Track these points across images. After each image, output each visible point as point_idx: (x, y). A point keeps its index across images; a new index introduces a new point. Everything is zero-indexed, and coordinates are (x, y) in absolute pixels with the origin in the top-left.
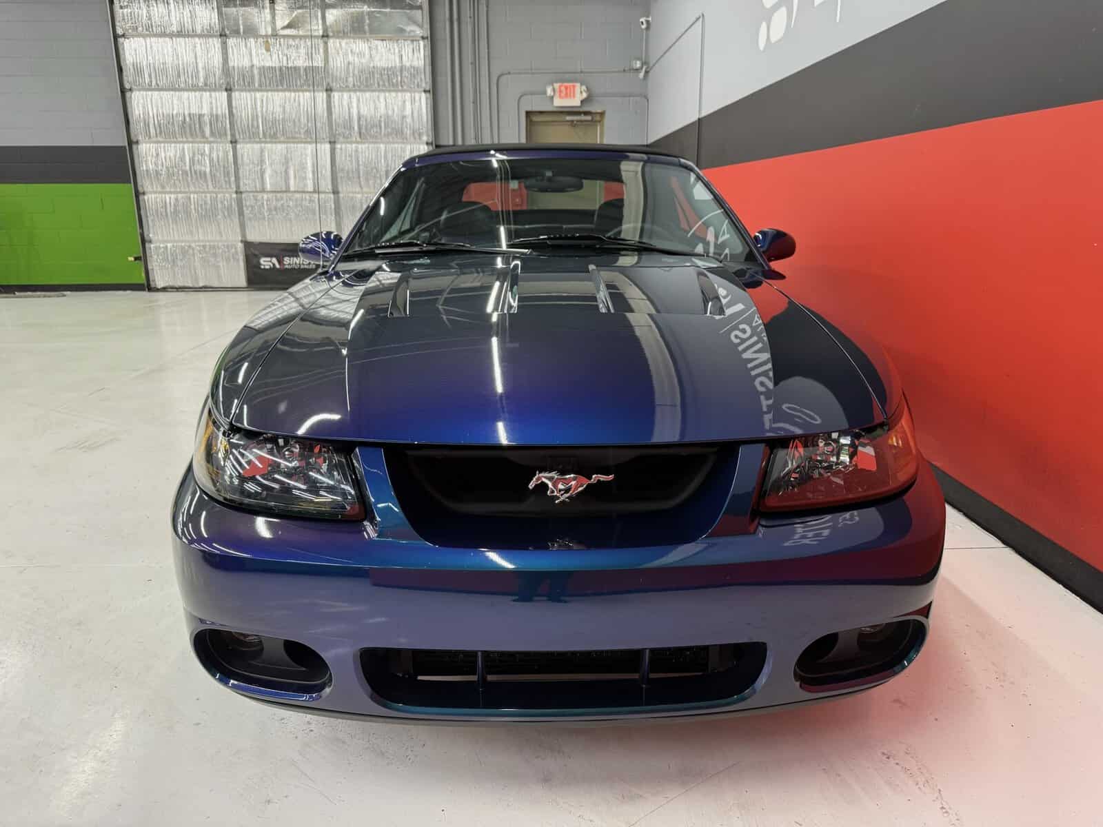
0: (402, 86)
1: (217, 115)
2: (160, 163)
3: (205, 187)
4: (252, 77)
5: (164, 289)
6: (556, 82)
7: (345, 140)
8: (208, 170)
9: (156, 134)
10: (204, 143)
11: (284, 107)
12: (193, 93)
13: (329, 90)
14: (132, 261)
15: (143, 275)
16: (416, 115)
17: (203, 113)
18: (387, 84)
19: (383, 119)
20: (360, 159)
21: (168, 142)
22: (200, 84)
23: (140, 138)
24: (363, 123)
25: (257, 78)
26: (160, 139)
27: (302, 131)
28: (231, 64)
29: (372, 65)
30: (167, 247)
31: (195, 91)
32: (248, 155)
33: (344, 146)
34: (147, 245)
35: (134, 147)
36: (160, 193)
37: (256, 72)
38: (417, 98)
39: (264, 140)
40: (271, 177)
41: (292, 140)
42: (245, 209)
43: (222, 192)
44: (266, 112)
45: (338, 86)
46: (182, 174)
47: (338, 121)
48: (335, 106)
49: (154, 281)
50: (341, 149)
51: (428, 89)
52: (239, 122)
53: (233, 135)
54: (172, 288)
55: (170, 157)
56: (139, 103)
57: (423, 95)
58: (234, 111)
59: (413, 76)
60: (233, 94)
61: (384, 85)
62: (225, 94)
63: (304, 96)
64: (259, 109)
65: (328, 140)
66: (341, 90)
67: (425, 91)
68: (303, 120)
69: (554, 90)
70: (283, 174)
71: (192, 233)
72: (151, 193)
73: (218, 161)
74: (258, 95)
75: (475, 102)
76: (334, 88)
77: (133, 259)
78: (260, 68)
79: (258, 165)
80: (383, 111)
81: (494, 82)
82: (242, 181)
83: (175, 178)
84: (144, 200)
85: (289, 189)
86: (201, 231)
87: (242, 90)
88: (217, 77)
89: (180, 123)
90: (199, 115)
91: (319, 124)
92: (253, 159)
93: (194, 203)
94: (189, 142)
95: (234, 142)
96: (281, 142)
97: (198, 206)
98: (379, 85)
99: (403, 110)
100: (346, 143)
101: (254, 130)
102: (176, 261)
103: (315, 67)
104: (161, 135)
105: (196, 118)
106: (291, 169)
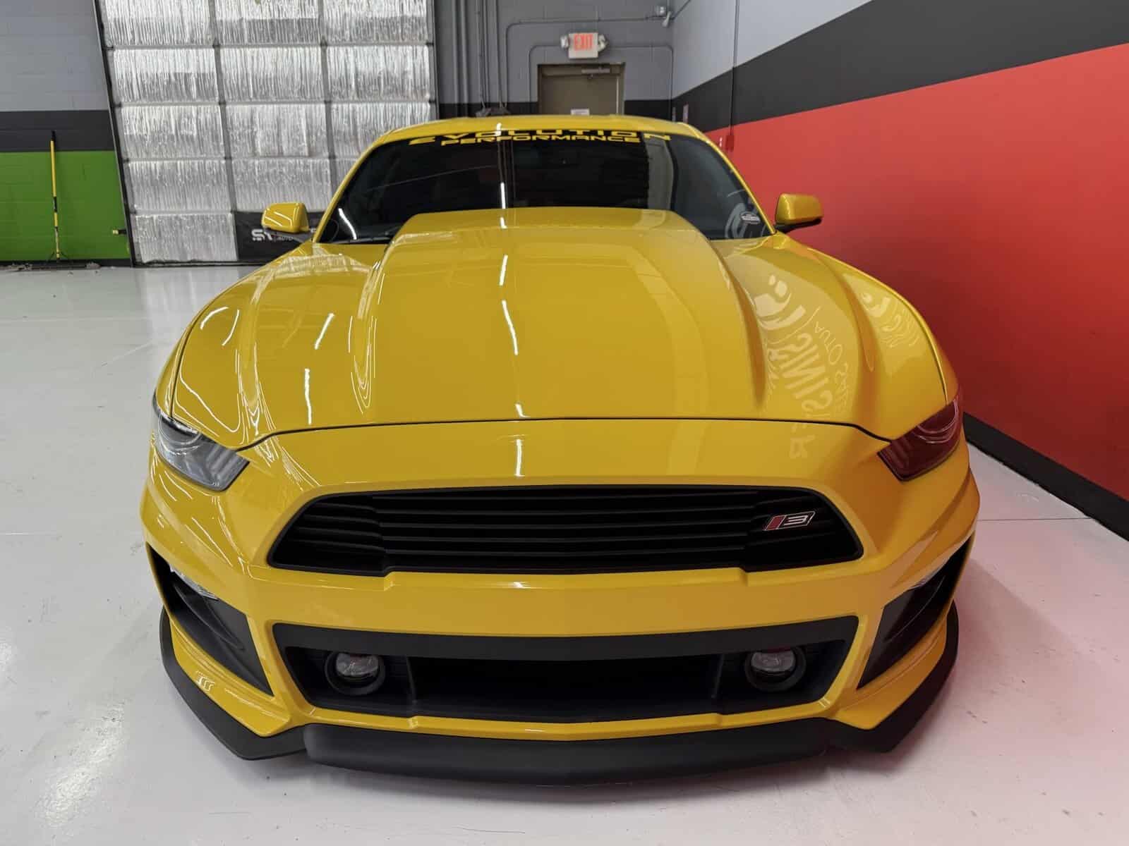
0: (403, 39)
1: (204, 74)
3: (193, 154)
4: (242, 30)
5: (150, 264)
6: (572, 32)
7: (342, 99)
8: (195, 134)
9: (140, 95)
10: (191, 104)
11: (276, 64)
12: (179, 50)
13: (324, 45)
14: (115, 234)
15: (128, 249)
16: (418, 72)
17: (189, 72)
18: (386, 37)
19: (382, 76)
20: (358, 120)
21: (152, 105)
22: (186, 41)
23: (123, 100)
24: (361, 79)
25: (246, 33)
26: (144, 101)
27: (295, 91)
28: (218, 18)
29: (370, 16)
30: (152, 218)
31: (181, 48)
32: (238, 117)
33: (340, 106)
34: (131, 216)
35: (117, 110)
36: (146, 160)
37: (245, 25)
38: (419, 53)
39: (254, 100)
40: (263, 140)
41: (284, 100)
42: (235, 176)
43: (210, 159)
44: (258, 70)
45: (334, 40)
46: (168, 139)
47: (333, 77)
48: (330, 62)
49: (139, 255)
50: (337, 109)
51: (431, 41)
52: (228, 82)
53: (221, 96)
54: (158, 262)
55: (155, 121)
56: (122, 62)
57: (426, 48)
58: (223, 69)
59: (414, 28)
60: (221, 51)
61: (383, 38)
62: (213, 51)
63: (297, 51)
64: (249, 67)
65: (323, 99)
66: (338, 44)
67: (428, 44)
68: (297, 78)
69: (569, 41)
70: (275, 136)
71: (179, 204)
72: (136, 160)
73: (206, 125)
74: (249, 51)
75: (482, 56)
76: (330, 42)
77: (117, 232)
78: (249, 22)
79: (248, 128)
80: (382, 66)
81: (503, 33)
82: (231, 146)
83: (160, 143)
84: (128, 168)
85: (282, 153)
86: (189, 200)
87: (230, 46)
88: (204, 33)
89: (165, 83)
90: (185, 74)
91: (314, 83)
92: (243, 122)
93: (181, 170)
94: (176, 104)
95: (222, 103)
96: (272, 103)
97: (185, 174)
98: (378, 38)
99: (404, 64)
100: (342, 102)
101: (244, 90)
102: (162, 234)
103: (309, 19)
104: (144, 96)
105: (182, 77)
106: (284, 132)
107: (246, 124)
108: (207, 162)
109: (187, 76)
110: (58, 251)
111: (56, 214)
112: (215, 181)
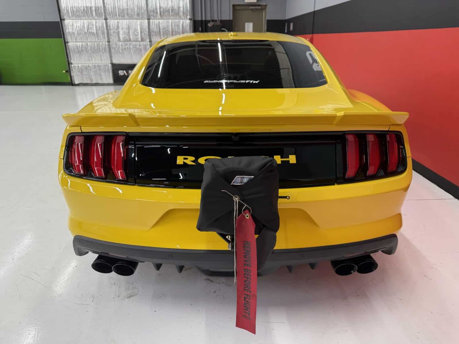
1: (98, 7)
3: (95, 40)
5: (78, 85)
7: (154, 18)
8: (95, 32)
9: (72, 15)
10: (93, 19)
15: (69, 79)
16: (185, 7)
17: (92, 6)
19: (170, 9)
20: (161, 26)
21: (77, 19)
23: (65, 18)
24: (162, 10)
26: (74, 18)
27: (136, 14)
30: (79, 66)
32: (112, 24)
33: (153, 21)
34: (70, 65)
35: (63, 21)
36: (74, 42)
39: (119, 18)
40: (122, 35)
41: (131, 18)
42: (112, 49)
43: (102, 42)
44: (120, 6)
46: (84, 34)
47: (151, 9)
49: (74, 81)
52: (108, 10)
53: (105, 16)
54: (82, 84)
55: (78, 26)
56: (64, 1)
58: (106, 5)
64: (116, 4)
65: (147, 18)
68: (136, 9)
70: (128, 34)
71: (89, 60)
72: (71, 42)
77: (64, 72)
79: (116, 29)
80: (170, 4)
82: (110, 37)
83: (81, 35)
84: (68, 45)
85: (131, 40)
86: (93, 59)
89: (82, 10)
91: (143, 11)
92: (114, 27)
94: (86, 19)
95: (106, 19)
96: (126, 19)
97: (91, 48)
99: (179, 4)
101: (115, 14)
102: (83, 72)
105: (89, 8)
106: (131, 31)
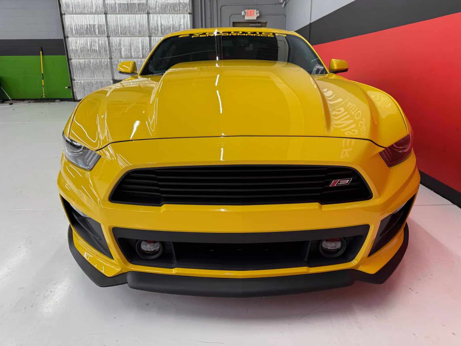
0: (179, 12)
1: (101, 25)
2: (77, 46)
3: (97, 57)
4: (116, 7)
6: (246, 9)
7: (155, 35)
8: (98, 49)
9: (76, 33)
10: (96, 37)
11: (129, 21)
12: (91, 15)
13: (148, 13)
14: (67, 89)
15: (72, 95)
16: (185, 24)
17: (95, 24)
18: (173, 10)
21: (80, 37)
22: (94, 11)
23: (69, 35)
24: (163, 27)
26: (77, 36)
27: (137, 32)
28: (106, 2)
29: (166, 2)
30: (81, 82)
31: (91, 14)
34: (73, 81)
35: (67, 39)
36: (78, 59)
37: (117, 6)
38: (186, 17)
39: (121, 36)
40: (125, 51)
41: (133, 36)
42: (113, 66)
43: (103, 59)
45: (152, 11)
47: (152, 27)
48: (151, 20)
49: (76, 97)
50: (154, 39)
51: (190, 12)
52: (110, 28)
53: (108, 34)
55: (81, 44)
56: (68, 20)
57: (189, 15)
58: (108, 23)
59: (184, 7)
60: (108, 16)
62: (104, 15)
63: (138, 16)
64: (119, 22)
65: (148, 35)
66: (154, 13)
67: (189, 13)
68: (138, 27)
69: (245, 13)
70: (129, 50)
72: (74, 59)
73: (102, 45)
74: (118, 16)
75: (211, 18)
76: (150, 12)
77: (67, 88)
78: (119, 4)
79: (119, 46)
80: (171, 22)
81: (219, 9)
82: (112, 54)
83: (84, 52)
84: (71, 62)
85: (132, 56)
86: (95, 75)
87: (111, 14)
88: (101, 9)
89: (86, 28)
90: (93, 25)
91: (144, 29)
92: (117, 44)
93: (92, 63)
94: (89, 37)
95: (108, 37)
96: (128, 37)
97: (94, 64)
98: (169, 11)
99: (180, 22)
100: (155, 37)
101: (117, 31)
102: (85, 89)
103: (142, 3)
104: (77, 34)
105: (92, 26)
106: (133, 49)
107: (118, 45)
108: (103, 60)
109: (94, 25)
110: (44, 95)
111: (43, 80)
112: (106, 68)
